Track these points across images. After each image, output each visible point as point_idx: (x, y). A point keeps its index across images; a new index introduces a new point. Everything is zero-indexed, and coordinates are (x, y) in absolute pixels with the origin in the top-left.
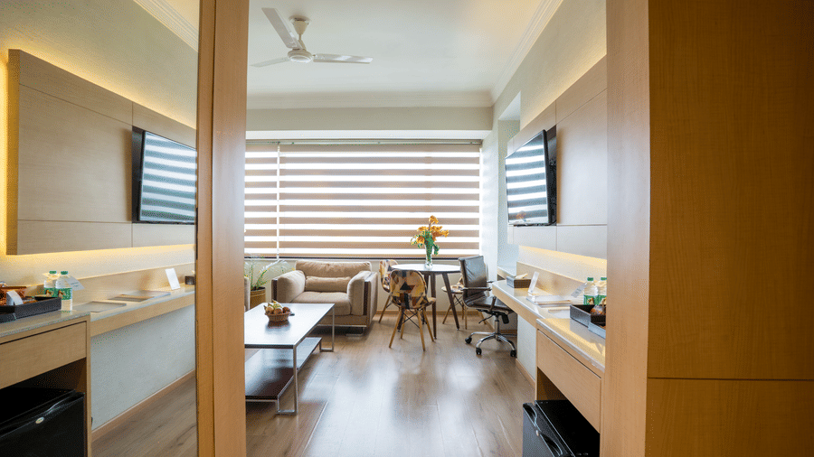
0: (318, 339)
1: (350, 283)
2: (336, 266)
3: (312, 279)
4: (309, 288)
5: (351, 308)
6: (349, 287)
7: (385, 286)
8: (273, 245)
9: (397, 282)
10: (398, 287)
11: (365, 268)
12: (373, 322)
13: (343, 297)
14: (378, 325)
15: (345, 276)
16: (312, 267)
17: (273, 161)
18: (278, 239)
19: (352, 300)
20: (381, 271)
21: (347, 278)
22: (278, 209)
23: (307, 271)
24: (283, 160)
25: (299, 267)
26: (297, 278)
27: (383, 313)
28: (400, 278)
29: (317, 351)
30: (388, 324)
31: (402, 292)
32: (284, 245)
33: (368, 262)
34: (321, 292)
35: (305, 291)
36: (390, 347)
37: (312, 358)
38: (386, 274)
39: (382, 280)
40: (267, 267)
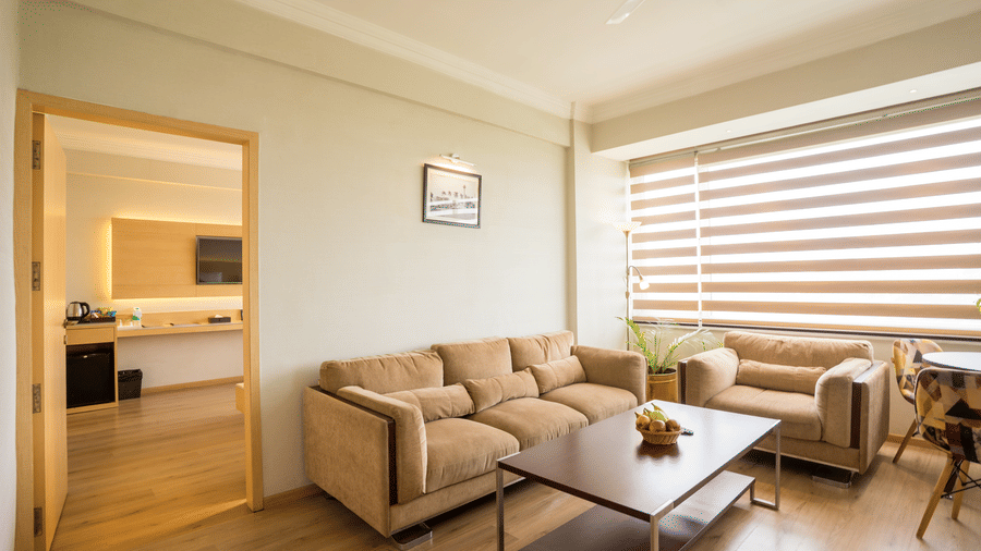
0: (749, 480)
1: (820, 381)
2: (796, 346)
3: (749, 364)
4: (742, 380)
5: (822, 430)
6: (817, 389)
7: (907, 392)
8: (692, 306)
9: (937, 395)
10: (940, 408)
11: (858, 353)
12: (878, 459)
13: (806, 405)
14: (892, 467)
15: (814, 364)
16: (751, 344)
17: (689, 180)
18: (700, 297)
19: (825, 415)
20: (896, 361)
21: (818, 369)
22: (699, 251)
23: (742, 350)
24: (705, 177)
25: (730, 343)
26: (722, 363)
27: (904, 443)
28: (945, 390)
29: (745, 501)
30: (919, 473)
31: (955, 421)
32: (709, 306)
33: (862, 341)
34: (765, 388)
35: (736, 384)
36: (920, 535)
37: (731, 514)
38: (909, 368)
39: (899, 379)
40: (680, 339)
